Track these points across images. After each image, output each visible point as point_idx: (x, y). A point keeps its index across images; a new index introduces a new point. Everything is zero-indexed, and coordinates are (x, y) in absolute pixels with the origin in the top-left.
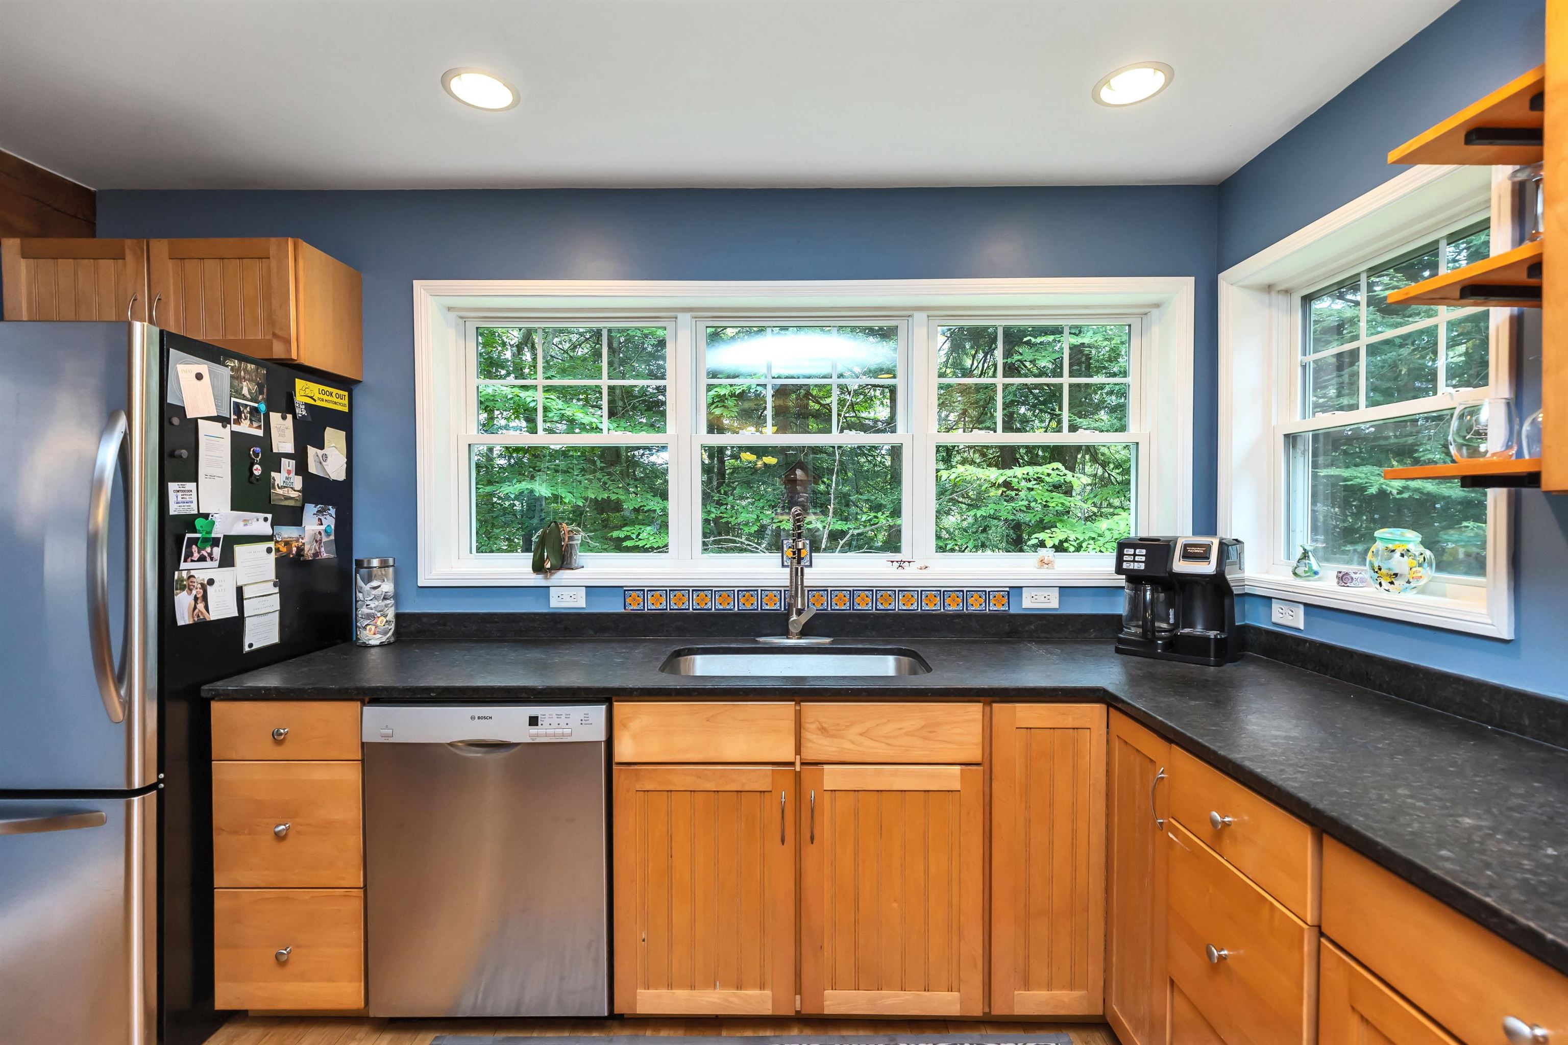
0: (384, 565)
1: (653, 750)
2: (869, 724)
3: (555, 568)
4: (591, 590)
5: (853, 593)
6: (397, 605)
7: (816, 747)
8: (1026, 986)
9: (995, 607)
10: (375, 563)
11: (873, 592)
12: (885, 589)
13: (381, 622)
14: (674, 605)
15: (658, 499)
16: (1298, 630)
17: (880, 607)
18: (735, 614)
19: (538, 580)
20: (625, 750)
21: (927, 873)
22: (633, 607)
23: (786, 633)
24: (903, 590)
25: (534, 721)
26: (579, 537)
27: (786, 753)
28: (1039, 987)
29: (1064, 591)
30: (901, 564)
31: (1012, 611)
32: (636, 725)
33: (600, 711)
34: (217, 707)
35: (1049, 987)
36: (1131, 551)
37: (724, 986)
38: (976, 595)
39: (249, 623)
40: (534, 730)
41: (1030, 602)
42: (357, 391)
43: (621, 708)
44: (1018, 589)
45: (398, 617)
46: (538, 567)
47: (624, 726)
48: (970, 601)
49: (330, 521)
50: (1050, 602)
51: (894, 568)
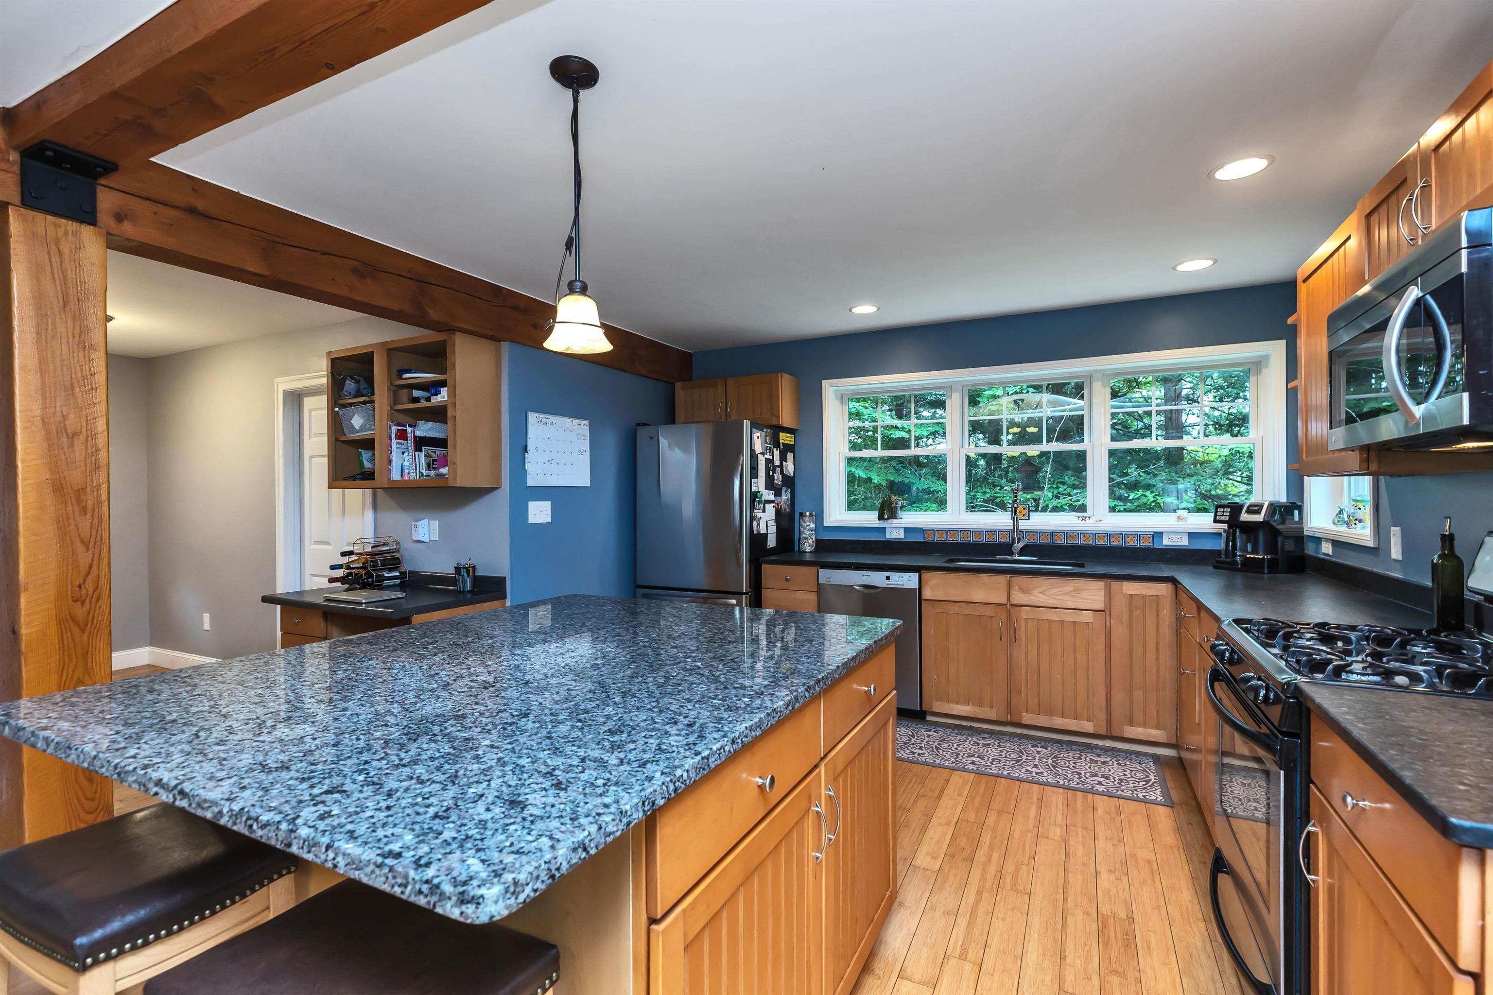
0: (811, 515)
1: (939, 595)
2: (1044, 588)
3: (889, 518)
4: (907, 530)
5: (1052, 534)
6: (816, 534)
7: (1018, 597)
8: (1131, 724)
9: (1143, 544)
10: (808, 514)
11: (1066, 534)
12: (1073, 532)
13: (811, 541)
14: (949, 538)
15: (941, 482)
16: (1328, 555)
17: (1069, 542)
18: (984, 544)
19: (882, 524)
20: (927, 594)
21: (1075, 660)
22: (928, 539)
23: (1012, 554)
24: (1083, 533)
25: (888, 578)
26: (900, 503)
27: (1003, 600)
28: (1139, 725)
29: (1191, 535)
30: (1084, 518)
31: (1156, 546)
32: (933, 582)
33: (915, 577)
34: (764, 566)
35: (1145, 726)
36: (1222, 510)
37: (973, 704)
38: (1131, 537)
39: (769, 536)
40: (888, 582)
41: (1167, 541)
42: (797, 434)
43: (926, 575)
44: (1161, 534)
45: (816, 540)
46: (881, 518)
47: (927, 583)
48: (1127, 540)
49: (789, 495)
50: (1184, 542)
51: (1080, 521)
